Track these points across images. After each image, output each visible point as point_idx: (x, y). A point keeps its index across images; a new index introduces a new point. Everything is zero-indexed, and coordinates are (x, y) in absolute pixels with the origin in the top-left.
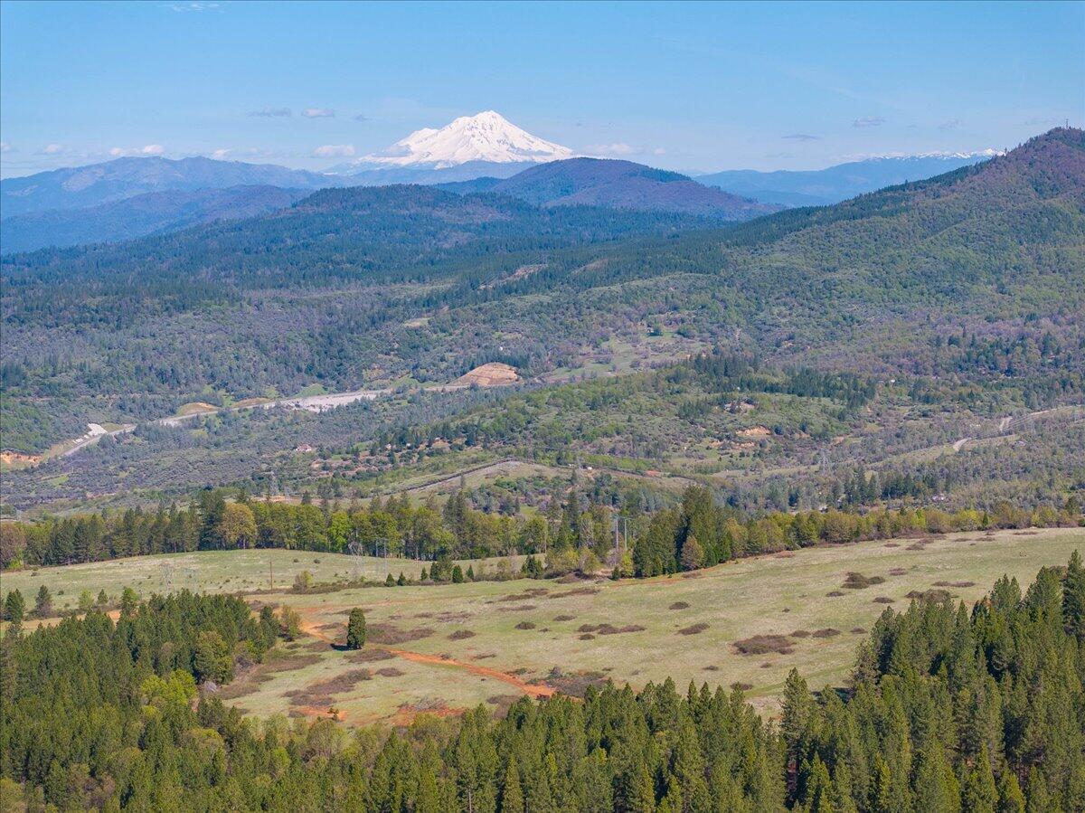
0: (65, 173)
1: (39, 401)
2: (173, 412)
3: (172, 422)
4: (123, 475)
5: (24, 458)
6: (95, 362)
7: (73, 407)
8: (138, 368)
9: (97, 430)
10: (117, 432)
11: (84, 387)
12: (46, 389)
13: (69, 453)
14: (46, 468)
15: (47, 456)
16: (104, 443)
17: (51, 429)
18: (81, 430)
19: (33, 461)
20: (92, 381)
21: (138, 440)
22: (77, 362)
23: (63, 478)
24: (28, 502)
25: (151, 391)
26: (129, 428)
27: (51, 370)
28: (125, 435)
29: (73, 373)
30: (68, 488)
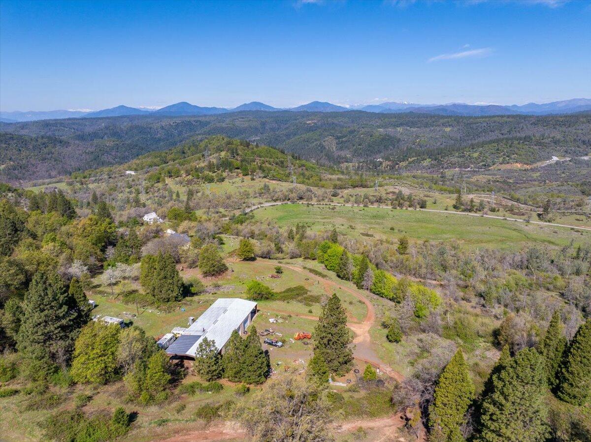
0: (558, 103)
1: (535, 147)
2: (586, 155)
3: (586, 158)
4: (563, 175)
5: (525, 166)
6: (559, 136)
7: (547, 150)
8: (575, 140)
9: (555, 159)
10: (563, 160)
11: (553, 144)
12: (539, 143)
13: (543, 165)
14: (532, 170)
15: (535, 165)
16: (557, 163)
17: (538, 156)
18: (549, 158)
19: (528, 167)
20: (556, 142)
21: (571, 163)
22: (552, 136)
23: (538, 174)
24: (522, 182)
25: (578, 147)
26: (568, 159)
27: (542, 138)
28: (566, 161)
29: (550, 139)
30: (539, 178)
